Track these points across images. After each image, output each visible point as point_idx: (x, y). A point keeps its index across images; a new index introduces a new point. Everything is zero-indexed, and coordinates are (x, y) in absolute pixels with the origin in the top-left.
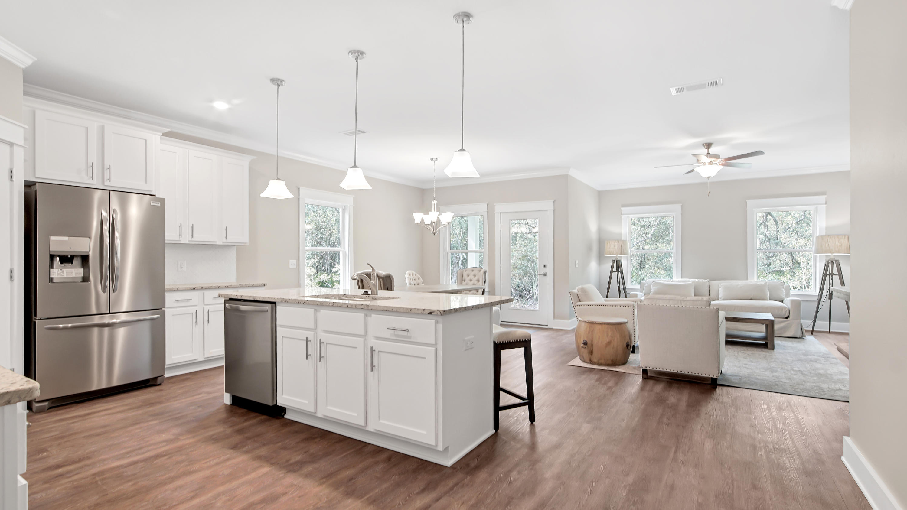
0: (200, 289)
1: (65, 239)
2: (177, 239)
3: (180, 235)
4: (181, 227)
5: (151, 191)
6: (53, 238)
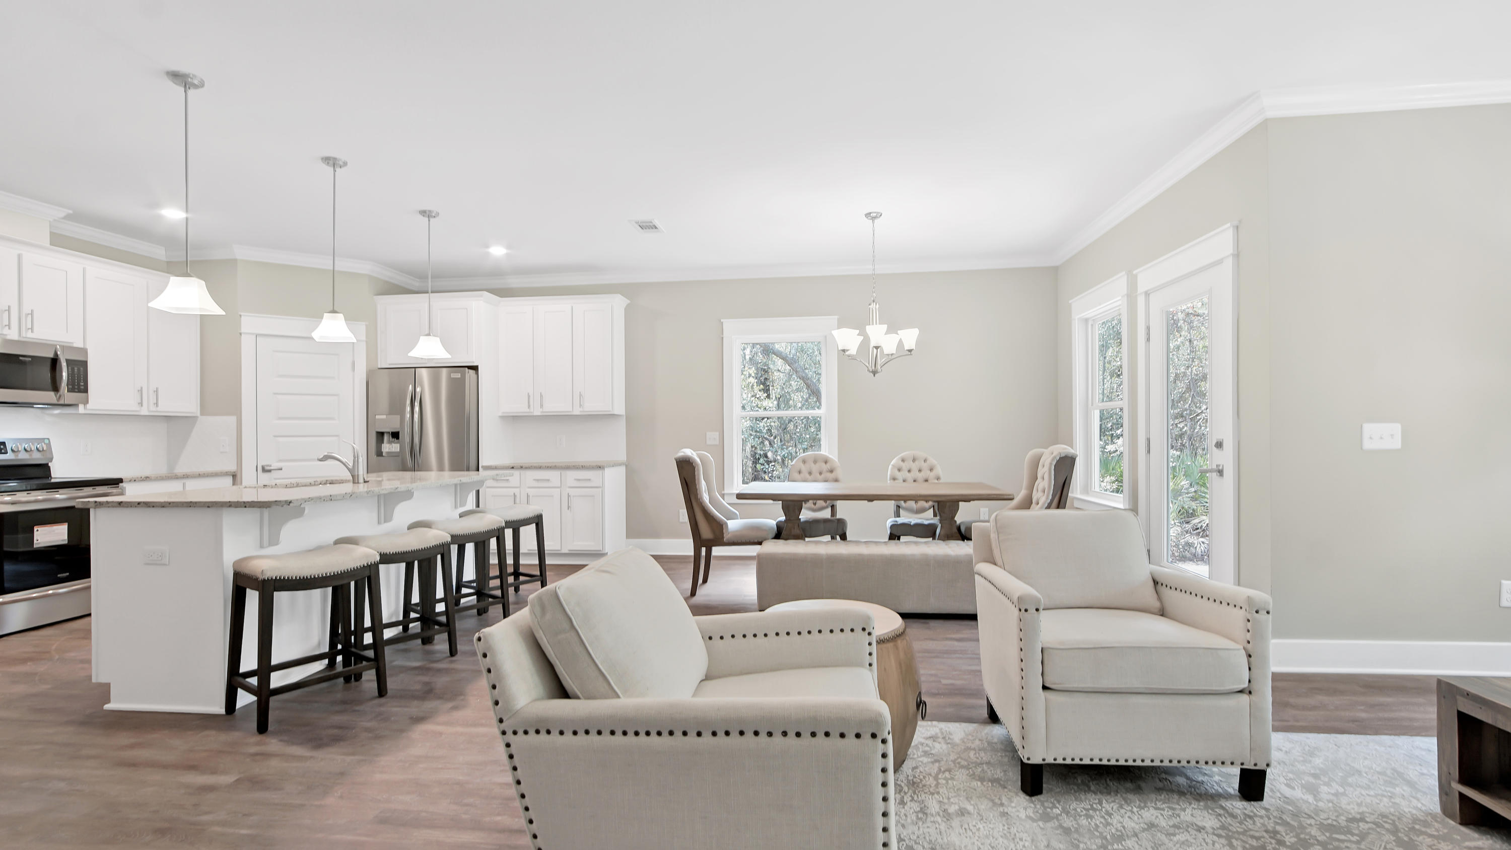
0: (518, 468)
1: (384, 417)
2: (528, 410)
3: (529, 407)
4: (529, 397)
5: (473, 362)
6: (377, 417)
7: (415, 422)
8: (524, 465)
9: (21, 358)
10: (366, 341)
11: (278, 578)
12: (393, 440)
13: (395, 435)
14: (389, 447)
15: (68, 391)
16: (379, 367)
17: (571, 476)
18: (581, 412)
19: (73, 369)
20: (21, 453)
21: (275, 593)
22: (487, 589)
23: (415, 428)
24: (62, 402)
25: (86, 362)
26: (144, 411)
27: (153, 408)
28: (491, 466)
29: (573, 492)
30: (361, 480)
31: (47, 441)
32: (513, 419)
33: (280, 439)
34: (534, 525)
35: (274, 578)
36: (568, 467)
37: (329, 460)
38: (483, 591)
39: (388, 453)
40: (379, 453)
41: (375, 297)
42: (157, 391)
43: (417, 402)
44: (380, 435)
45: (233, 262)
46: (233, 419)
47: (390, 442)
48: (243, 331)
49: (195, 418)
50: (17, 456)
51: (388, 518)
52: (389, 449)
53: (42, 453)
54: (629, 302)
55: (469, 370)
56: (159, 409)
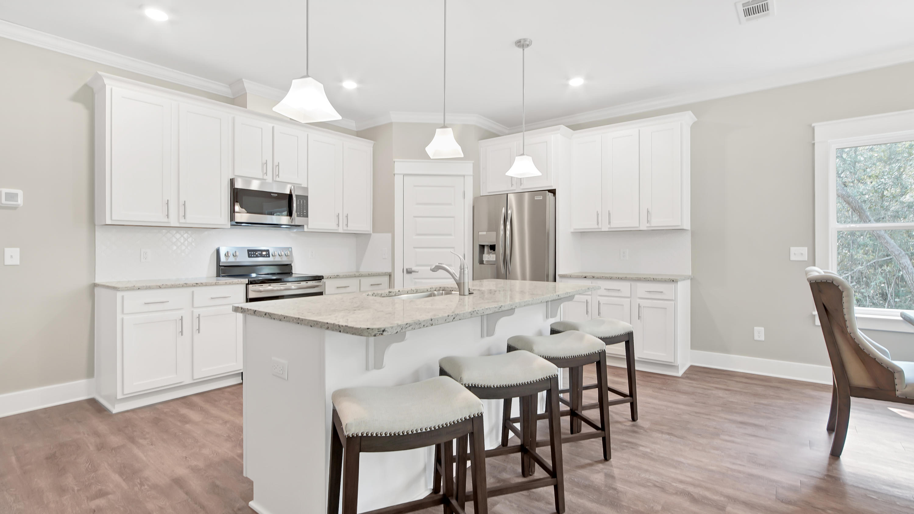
0: (591, 278)
1: (485, 233)
2: (597, 227)
3: (598, 223)
4: (598, 214)
5: (552, 186)
6: (480, 233)
7: (507, 237)
8: (595, 275)
9: (272, 194)
10: (473, 176)
11: (365, 435)
12: (491, 251)
13: (493, 248)
14: (488, 257)
15: (297, 216)
16: (482, 195)
17: (642, 288)
18: (647, 227)
19: (300, 202)
20: (277, 257)
21: (361, 454)
22: (579, 408)
23: (507, 242)
24: (293, 224)
25: (307, 197)
26: (341, 230)
27: (345, 228)
28: (566, 275)
29: (643, 303)
30: (467, 292)
31: (290, 249)
32: (582, 234)
33: (417, 250)
34: (624, 343)
35: (360, 435)
36: (639, 280)
37: (440, 270)
38: (576, 411)
39: (487, 261)
40: (481, 262)
41: (479, 141)
42: (347, 216)
43: (509, 222)
44: (482, 247)
45: (391, 124)
46: (390, 235)
47: (489, 253)
48: (396, 172)
49: (369, 235)
50: (275, 258)
51: (490, 332)
52: (488, 258)
53: (287, 257)
54: (696, 119)
55: (549, 193)
56: (349, 228)
